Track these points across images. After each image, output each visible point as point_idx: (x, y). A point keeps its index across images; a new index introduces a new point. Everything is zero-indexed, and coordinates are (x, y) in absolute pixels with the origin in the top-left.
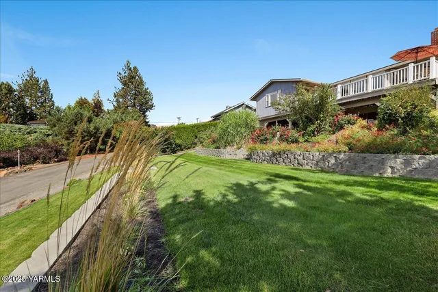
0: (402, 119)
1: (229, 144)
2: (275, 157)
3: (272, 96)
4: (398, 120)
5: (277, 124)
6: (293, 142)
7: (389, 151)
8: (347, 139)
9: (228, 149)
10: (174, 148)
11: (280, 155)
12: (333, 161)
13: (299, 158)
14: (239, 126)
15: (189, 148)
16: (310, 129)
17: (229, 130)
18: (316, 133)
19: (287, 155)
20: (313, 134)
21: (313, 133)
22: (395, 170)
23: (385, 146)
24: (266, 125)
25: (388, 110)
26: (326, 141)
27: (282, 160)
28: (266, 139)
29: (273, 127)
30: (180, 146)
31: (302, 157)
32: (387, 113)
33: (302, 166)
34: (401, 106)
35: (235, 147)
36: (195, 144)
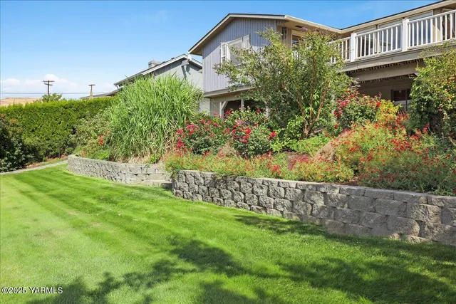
0: (450, 112)
1: (134, 151)
2: (217, 186)
3: (232, 49)
4: (443, 115)
5: (242, 105)
6: (257, 152)
7: (418, 184)
8: (352, 151)
9: (133, 163)
10: (19, 156)
11: (226, 182)
12: (321, 203)
13: (260, 191)
14: (156, 111)
15: (57, 156)
16: (293, 123)
17: (133, 119)
18: (306, 132)
19: (239, 183)
20: (300, 134)
21: (301, 130)
22: (426, 229)
23: (413, 174)
24: (222, 107)
25: (426, 94)
26: (318, 153)
27: (230, 194)
28: (207, 144)
29: (235, 113)
30: (34, 150)
31: (265, 190)
32: (424, 100)
33: (265, 209)
34: (445, 87)
35: (147, 158)
36: (73, 145)
